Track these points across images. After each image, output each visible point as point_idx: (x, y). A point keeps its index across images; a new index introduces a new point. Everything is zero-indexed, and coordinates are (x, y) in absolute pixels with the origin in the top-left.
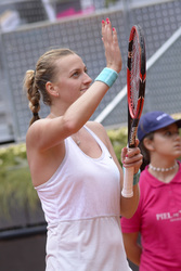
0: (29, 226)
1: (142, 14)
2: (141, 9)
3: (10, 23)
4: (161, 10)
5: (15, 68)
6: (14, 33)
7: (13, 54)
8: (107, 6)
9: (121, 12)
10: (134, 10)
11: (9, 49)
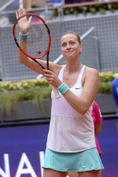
0: (5, 122)
1: (68, 24)
2: (68, 22)
3: (4, 23)
4: (78, 24)
5: (5, 45)
6: (6, 28)
7: (4, 38)
8: (51, 19)
9: (58, 23)
10: (64, 22)
11: (3, 36)
